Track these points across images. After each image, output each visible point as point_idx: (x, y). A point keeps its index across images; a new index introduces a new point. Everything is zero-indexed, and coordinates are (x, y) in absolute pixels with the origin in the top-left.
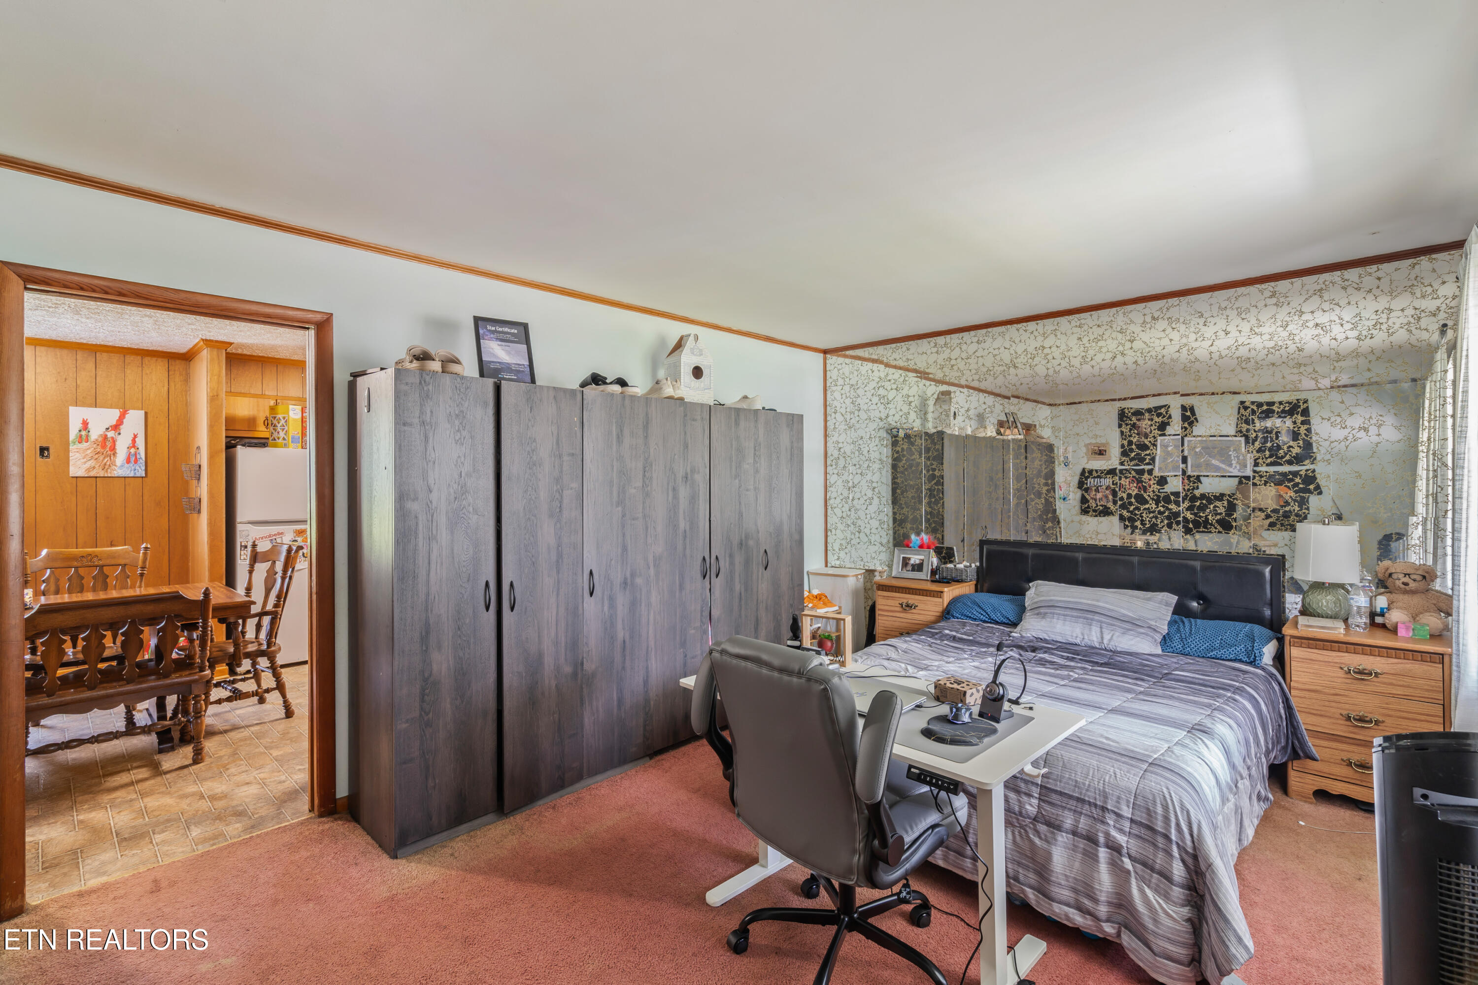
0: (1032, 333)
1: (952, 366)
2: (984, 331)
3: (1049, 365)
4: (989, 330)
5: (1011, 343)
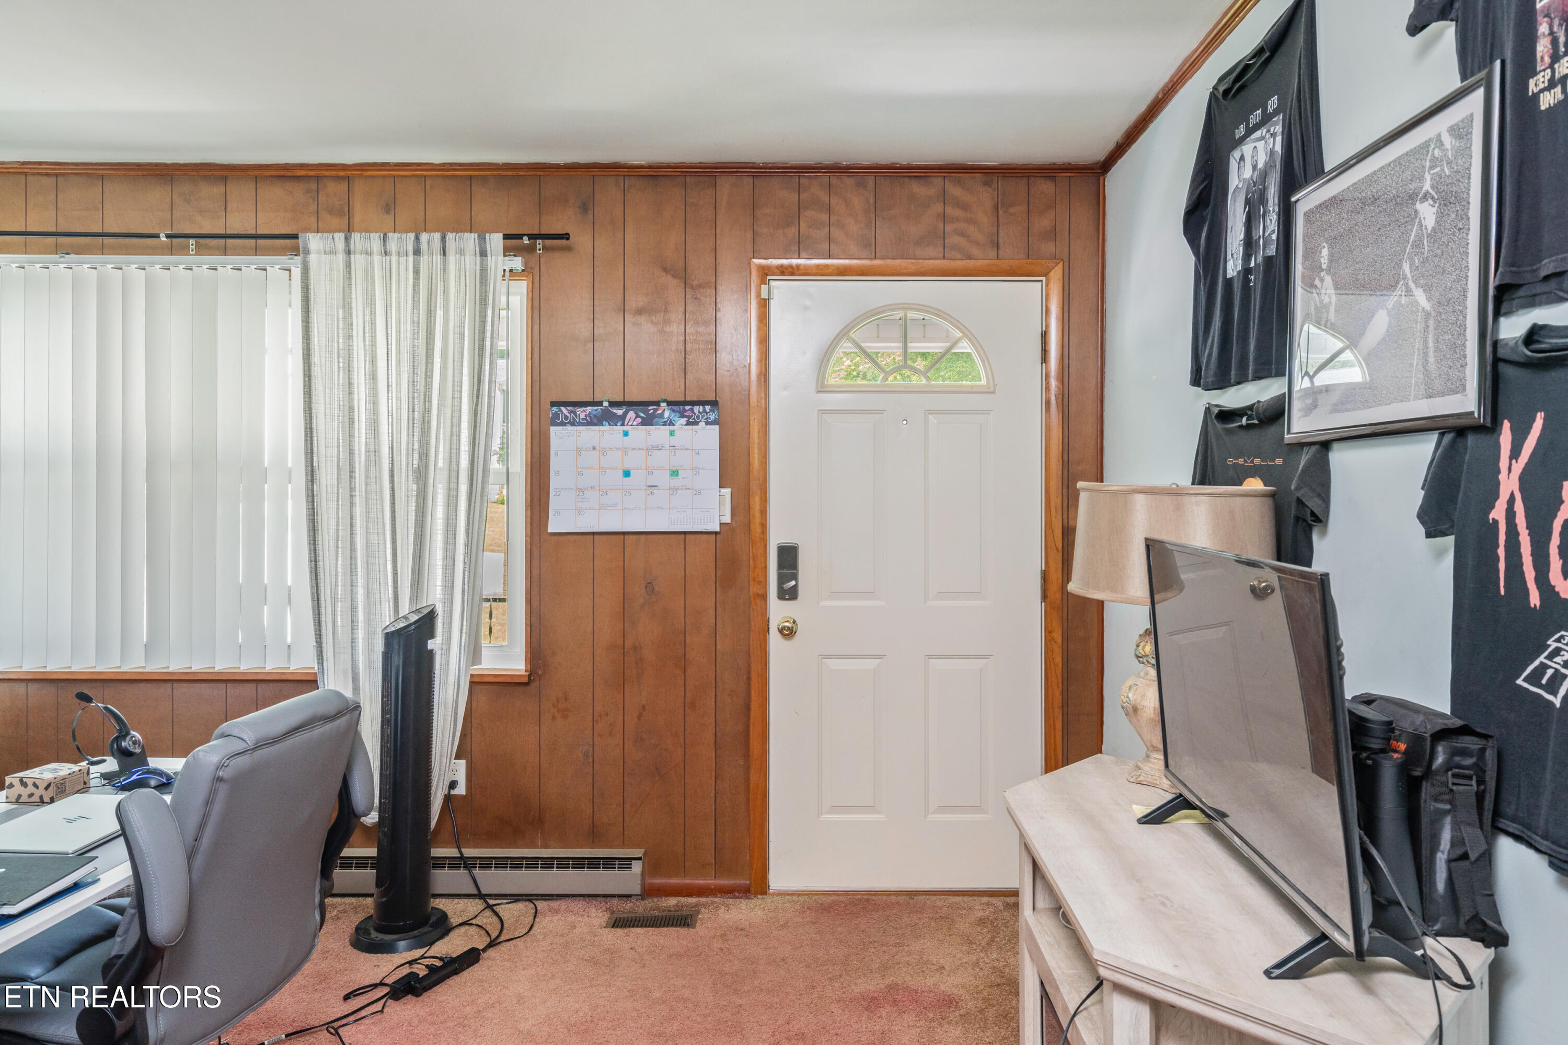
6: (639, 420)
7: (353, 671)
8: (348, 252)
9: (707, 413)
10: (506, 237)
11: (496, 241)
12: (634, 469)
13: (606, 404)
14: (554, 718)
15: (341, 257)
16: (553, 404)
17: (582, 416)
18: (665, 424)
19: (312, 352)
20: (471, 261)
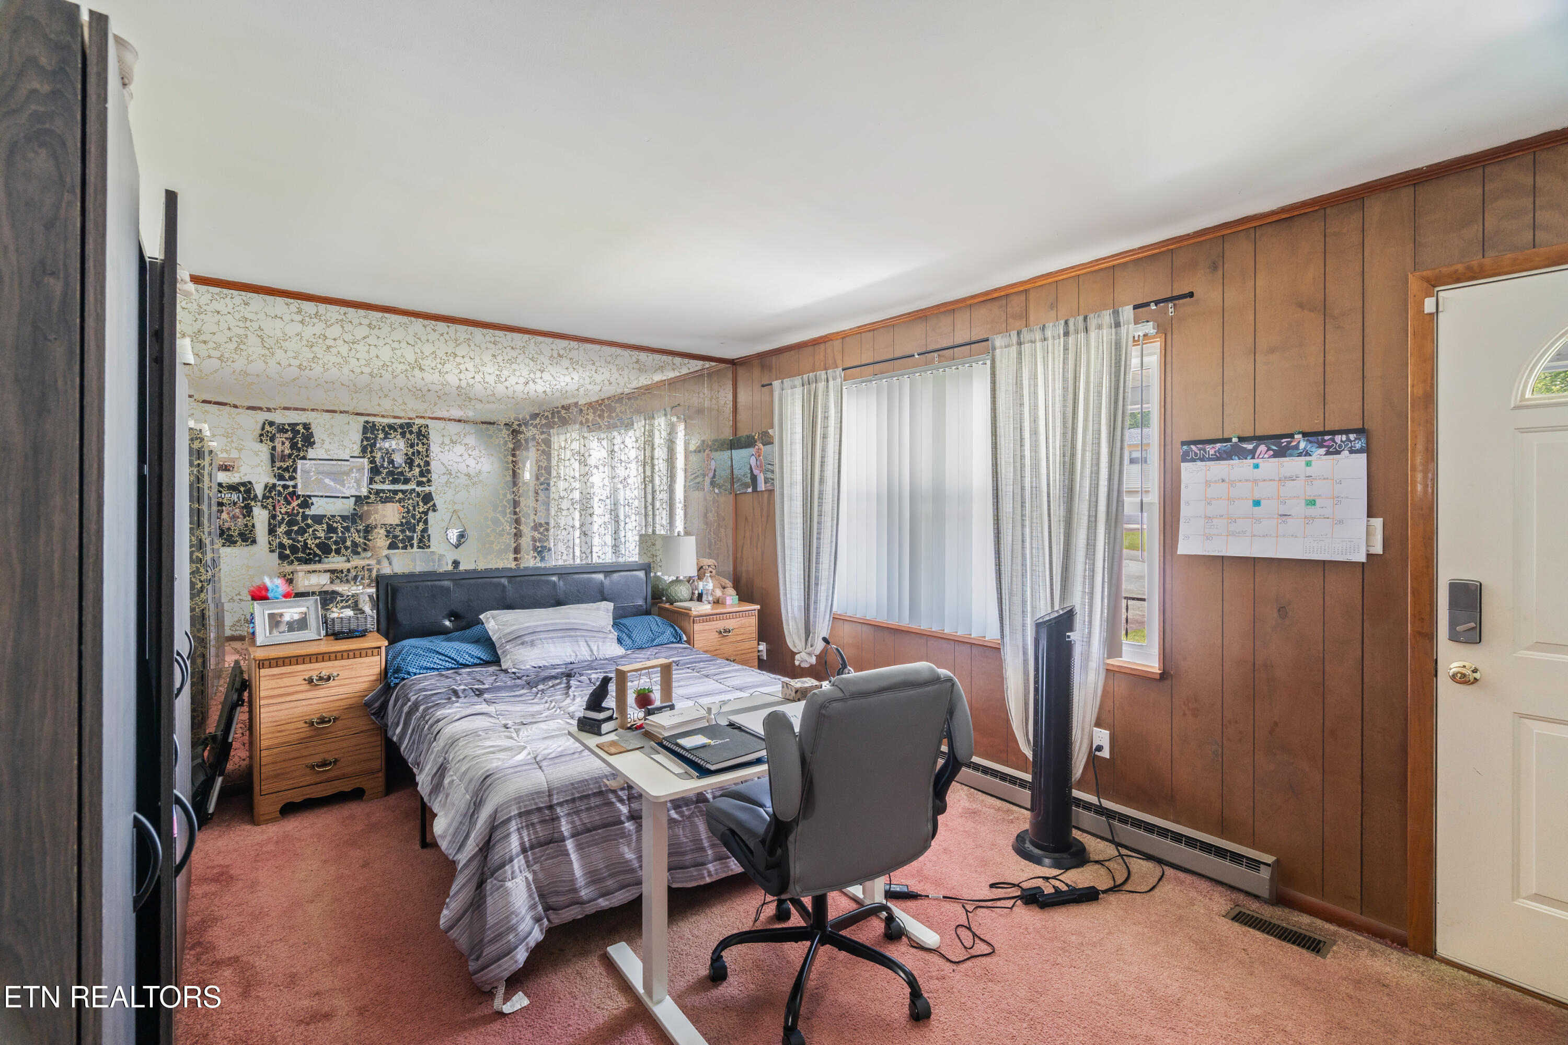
0: (442, 335)
1: (329, 347)
2: (379, 315)
3: (462, 376)
4: (387, 315)
5: (416, 340)
6: (1271, 453)
7: (1023, 647)
8: (1020, 344)
9: (1351, 441)
10: (1136, 307)
11: (1127, 312)
12: (1265, 499)
13: (1235, 440)
14: (1185, 715)
15: (1014, 349)
16: (1183, 443)
17: (1212, 452)
18: (1300, 455)
19: (998, 418)
20: (1107, 334)
